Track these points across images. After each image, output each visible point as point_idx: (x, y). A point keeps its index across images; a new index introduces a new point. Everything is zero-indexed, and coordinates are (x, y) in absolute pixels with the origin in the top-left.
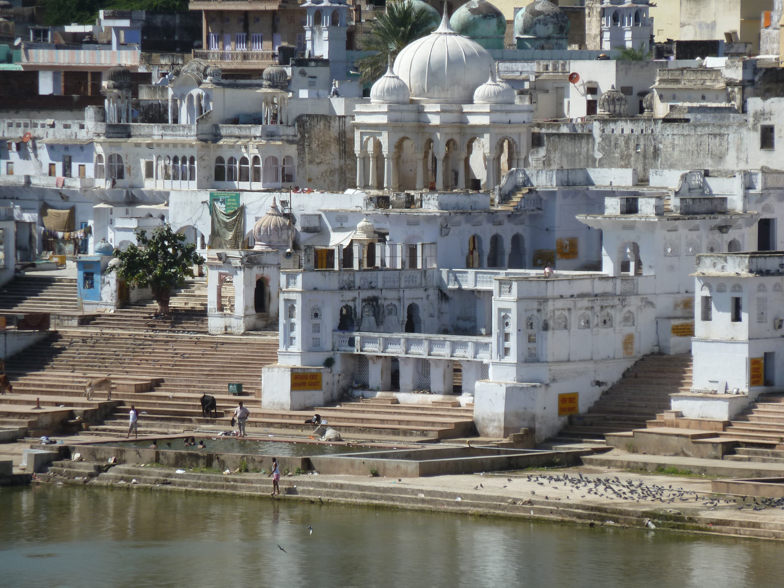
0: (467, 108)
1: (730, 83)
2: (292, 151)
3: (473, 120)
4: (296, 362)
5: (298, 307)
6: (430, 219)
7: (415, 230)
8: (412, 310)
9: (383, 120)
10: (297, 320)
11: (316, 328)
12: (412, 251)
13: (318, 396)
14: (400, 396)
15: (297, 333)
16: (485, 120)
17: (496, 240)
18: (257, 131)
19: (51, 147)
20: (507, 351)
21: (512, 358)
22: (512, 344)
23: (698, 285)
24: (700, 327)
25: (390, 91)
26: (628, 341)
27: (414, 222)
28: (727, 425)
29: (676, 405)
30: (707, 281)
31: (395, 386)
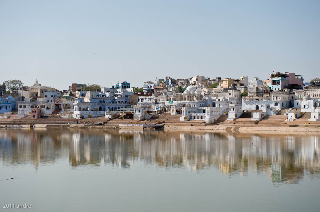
0: (195, 93)
1: (222, 90)
2: (176, 97)
3: (195, 94)
4: (184, 116)
5: (184, 111)
6: (196, 102)
7: (195, 103)
8: (195, 111)
9: (186, 94)
10: (184, 112)
11: (186, 113)
12: (195, 105)
13: (187, 120)
14: (196, 120)
15: (184, 113)
16: (197, 94)
17: (202, 105)
18: (172, 96)
19: (149, 99)
20: (208, 114)
21: (209, 115)
22: (209, 113)
23: (229, 107)
24: (229, 111)
25: (186, 91)
26: (220, 114)
27: (194, 102)
28: (233, 121)
29: (227, 119)
30: (230, 106)
31: (195, 119)
